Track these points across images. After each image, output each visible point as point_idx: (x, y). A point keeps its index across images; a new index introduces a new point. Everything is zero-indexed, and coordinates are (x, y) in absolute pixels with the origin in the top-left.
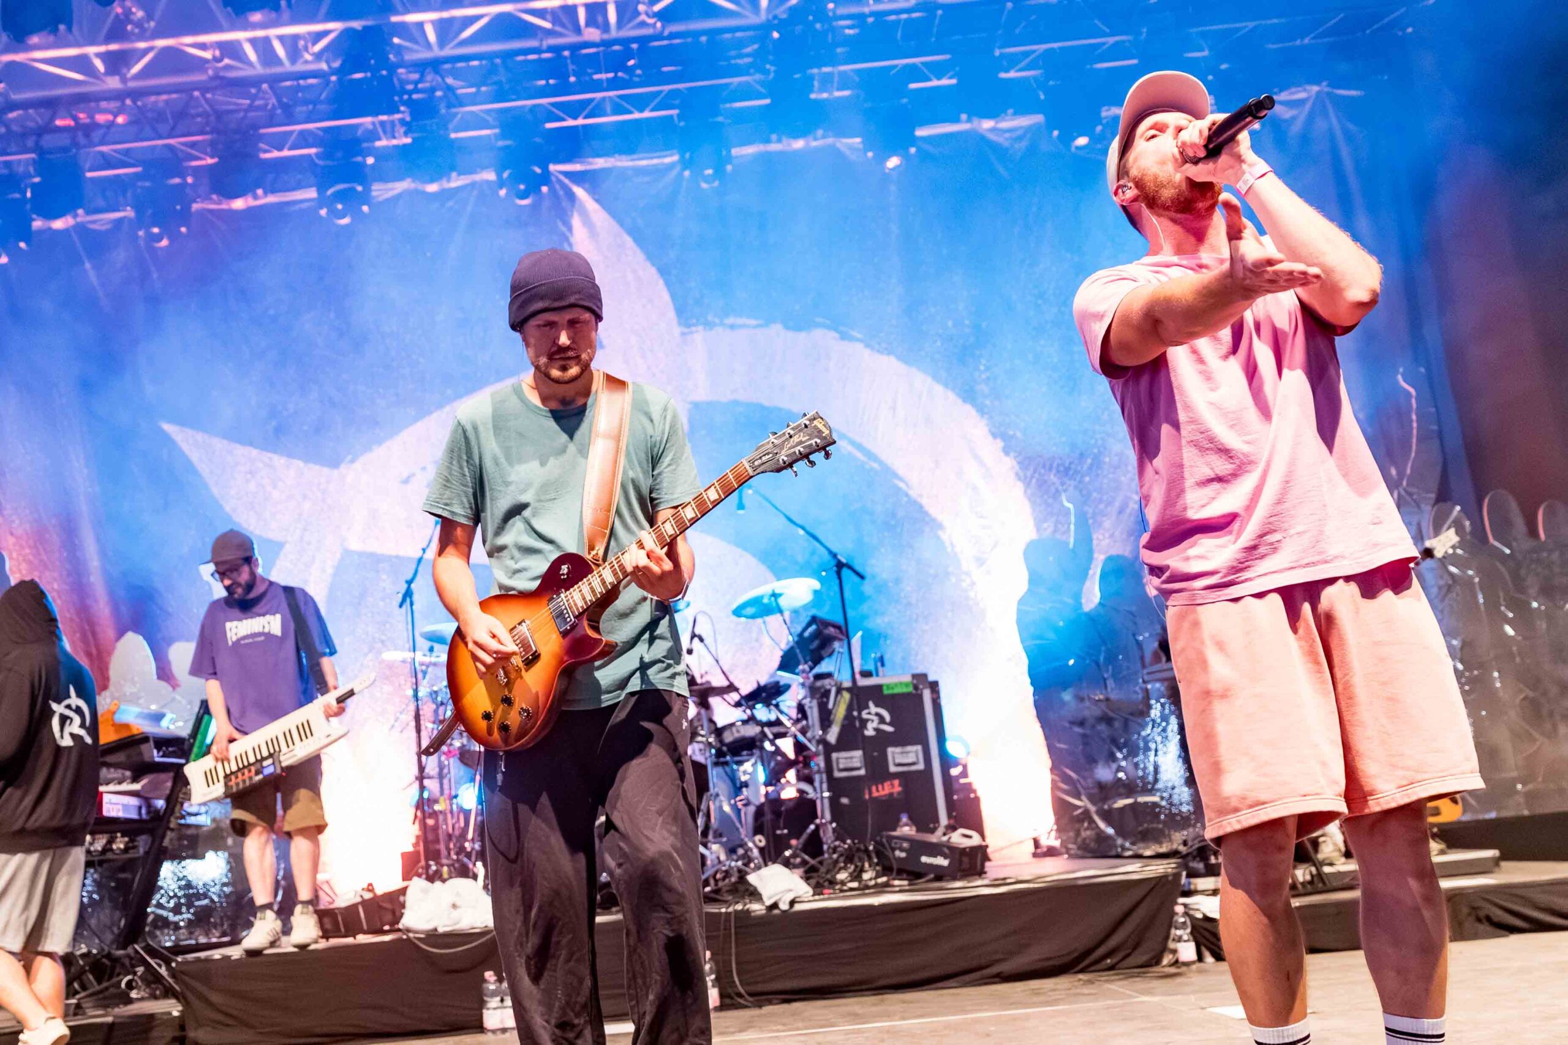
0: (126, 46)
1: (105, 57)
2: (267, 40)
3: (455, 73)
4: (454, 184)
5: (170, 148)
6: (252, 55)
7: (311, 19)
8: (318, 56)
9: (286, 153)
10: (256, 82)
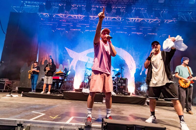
0: (67, 15)
1: (65, 16)
2: (78, 16)
3: (94, 22)
4: (92, 31)
5: (69, 24)
6: (77, 17)
7: (82, 15)
8: (82, 18)
9: (79, 26)
10: (77, 20)
